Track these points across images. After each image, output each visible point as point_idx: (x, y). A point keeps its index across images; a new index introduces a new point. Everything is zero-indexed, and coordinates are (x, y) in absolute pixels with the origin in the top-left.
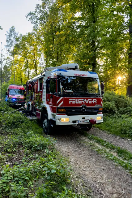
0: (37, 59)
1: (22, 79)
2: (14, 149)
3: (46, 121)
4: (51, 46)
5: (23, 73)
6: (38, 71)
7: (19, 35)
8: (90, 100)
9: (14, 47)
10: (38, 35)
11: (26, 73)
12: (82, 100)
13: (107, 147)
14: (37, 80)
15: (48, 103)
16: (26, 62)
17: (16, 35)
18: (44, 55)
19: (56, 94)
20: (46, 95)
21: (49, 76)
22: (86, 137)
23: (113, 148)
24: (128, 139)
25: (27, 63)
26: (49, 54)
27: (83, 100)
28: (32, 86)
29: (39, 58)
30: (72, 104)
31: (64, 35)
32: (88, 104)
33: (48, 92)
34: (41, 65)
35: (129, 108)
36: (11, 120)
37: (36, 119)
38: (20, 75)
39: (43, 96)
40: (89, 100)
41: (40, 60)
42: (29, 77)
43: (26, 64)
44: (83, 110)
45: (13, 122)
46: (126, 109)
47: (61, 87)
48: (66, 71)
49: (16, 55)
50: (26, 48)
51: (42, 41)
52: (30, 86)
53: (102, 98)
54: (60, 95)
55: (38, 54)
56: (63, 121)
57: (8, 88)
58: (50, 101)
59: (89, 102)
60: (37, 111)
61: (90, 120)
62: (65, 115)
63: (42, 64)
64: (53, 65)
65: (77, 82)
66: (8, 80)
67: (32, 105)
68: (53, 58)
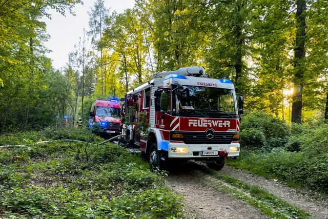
0: (142, 54)
1: (115, 90)
2: (110, 185)
3: (154, 154)
4: (167, 33)
5: (118, 81)
6: (143, 77)
7: (110, 14)
8: (220, 121)
9: (103, 34)
10: (144, 13)
11: (122, 81)
12: (207, 122)
13: (240, 187)
14: (141, 92)
15: (157, 127)
16: (122, 61)
17: (106, 13)
18: (154, 49)
19: (169, 113)
20: (154, 114)
21: (159, 86)
22: (213, 176)
23: (247, 188)
24: (274, 180)
25: (125, 62)
26: (162, 48)
27: (209, 121)
28: (133, 100)
29: (145, 54)
30: (192, 127)
31: (188, 16)
32: (217, 128)
33: (157, 108)
34: (149, 66)
35: (286, 138)
36: (103, 151)
37: (140, 152)
38: (113, 83)
39: (151, 116)
40: (218, 123)
41: (147, 58)
42: (127, 87)
43: (123, 65)
44: (209, 136)
45: (105, 154)
46: (281, 140)
47: (178, 102)
48: (185, 78)
49: (106, 49)
50: (122, 37)
51: (150, 25)
52: (131, 101)
53: (238, 119)
54: (175, 114)
55: (144, 47)
56: (179, 151)
57: (94, 105)
58: (160, 123)
59: (218, 125)
60: (141, 140)
61: (219, 152)
62: (182, 142)
63: (150, 64)
64: (168, 66)
65: (206, 95)
66: (91, 92)
67: (134, 131)
68: (169, 55)
